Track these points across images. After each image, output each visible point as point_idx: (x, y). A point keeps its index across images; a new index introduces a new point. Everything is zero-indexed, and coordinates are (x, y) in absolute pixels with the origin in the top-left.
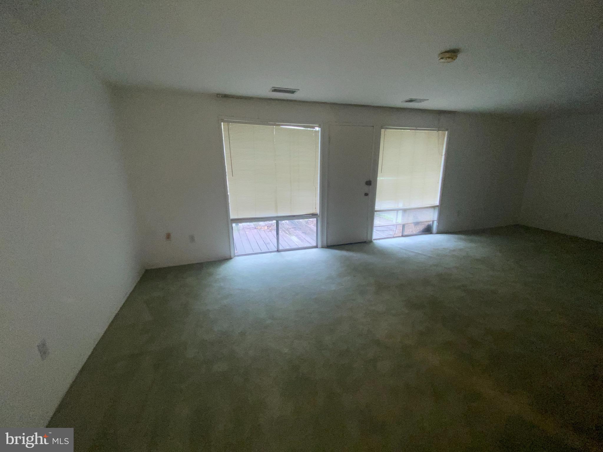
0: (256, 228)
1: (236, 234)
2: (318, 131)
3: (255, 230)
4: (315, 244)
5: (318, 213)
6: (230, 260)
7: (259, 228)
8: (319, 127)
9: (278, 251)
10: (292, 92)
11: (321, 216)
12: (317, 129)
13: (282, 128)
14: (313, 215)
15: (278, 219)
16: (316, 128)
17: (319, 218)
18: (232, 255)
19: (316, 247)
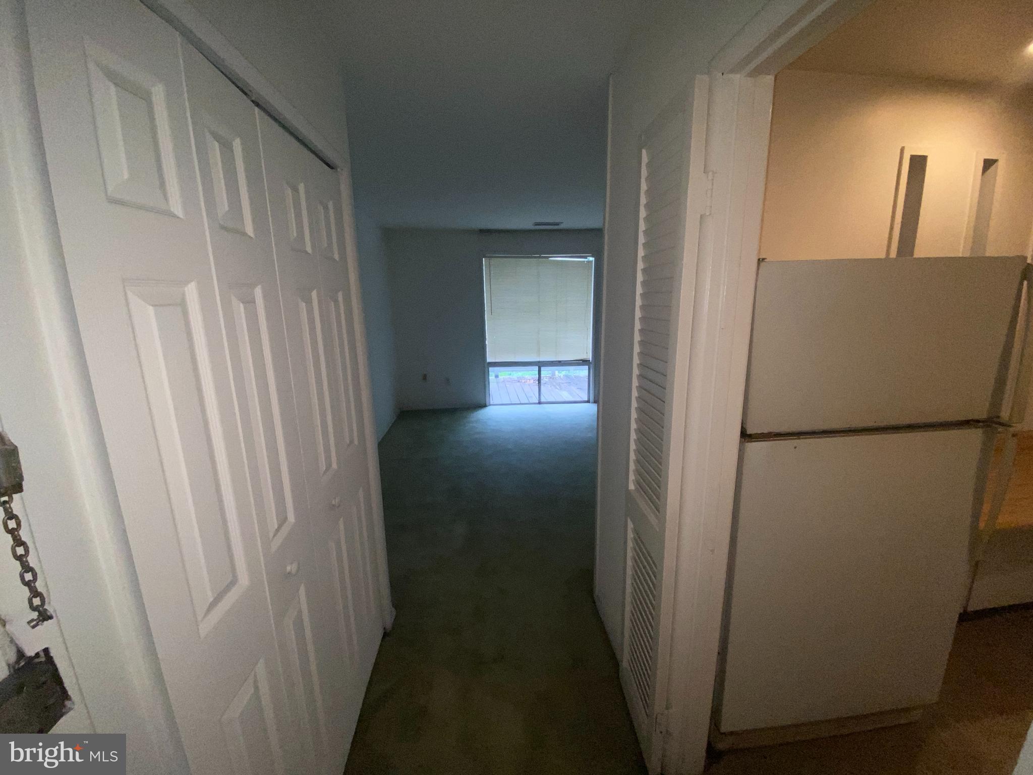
0: (519, 382)
1: (492, 377)
2: (592, 261)
3: (518, 384)
4: (586, 399)
5: (591, 360)
6: (484, 408)
7: (523, 381)
8: (592, 256)
9: (540, 403)
10: (557, 224)
11: (593, 363)
12: (592, 259)
13: (551, 260)
14: (584, 362)
15: (540, 365)
16: (588, 258)
17: (591, 365)
18: (487, 404)
19: (588, 402)
